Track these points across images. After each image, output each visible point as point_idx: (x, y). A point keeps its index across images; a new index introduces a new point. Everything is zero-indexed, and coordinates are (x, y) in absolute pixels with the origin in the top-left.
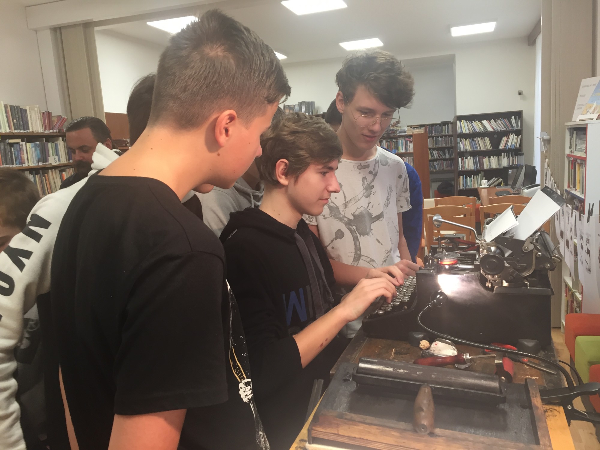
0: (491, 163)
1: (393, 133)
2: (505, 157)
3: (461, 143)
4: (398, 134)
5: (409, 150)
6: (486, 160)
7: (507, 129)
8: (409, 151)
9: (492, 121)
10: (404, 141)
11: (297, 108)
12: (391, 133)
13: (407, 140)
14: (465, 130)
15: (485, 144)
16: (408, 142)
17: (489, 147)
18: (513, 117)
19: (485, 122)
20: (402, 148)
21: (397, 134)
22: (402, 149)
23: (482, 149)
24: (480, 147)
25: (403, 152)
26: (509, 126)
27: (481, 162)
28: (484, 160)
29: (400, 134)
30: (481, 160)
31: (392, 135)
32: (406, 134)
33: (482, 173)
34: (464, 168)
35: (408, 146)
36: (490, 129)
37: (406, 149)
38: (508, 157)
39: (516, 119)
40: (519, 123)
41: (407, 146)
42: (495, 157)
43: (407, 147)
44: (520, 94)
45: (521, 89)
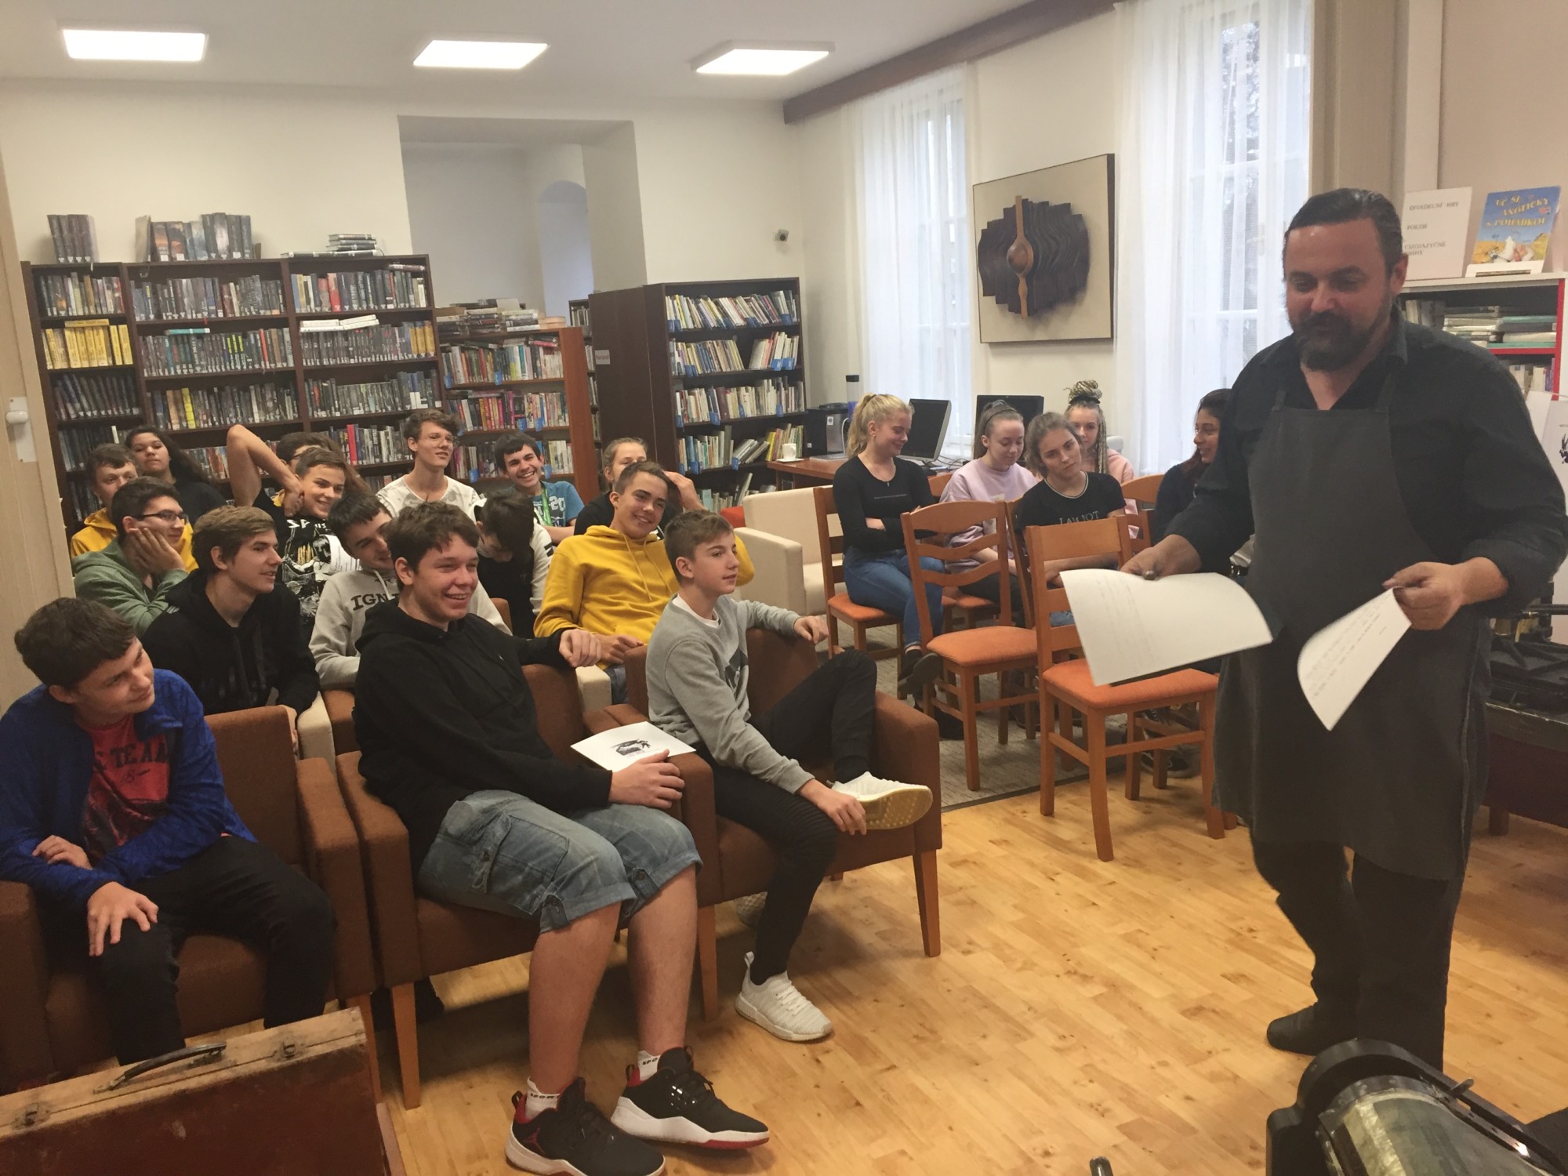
0: (744, 403)
1: (491, 325)
2: (772, 388)
3: (676, 353)
4: (509, 329)
5: (546, 374)
6: (731, 397)
7: (771, 322)
8: (544, 377)
9: (741, 300)
10: (527, 350)
11: (198, 233)
12: (484, 326)
13: (539, 346)
14: (686, 323)
15: (728, 358)
16: (541, 350)
17: (737, 365)
18: (782, 292)
19: (725, 302)
20: (523, 367)
21: (506, 329)
22: (523, 372)
23: (724, 370)
24: (719, 364)
25: (526, 378)
26: (775, 313)
27: (723, 401)
28: (728, 396)
29: (517, 329)
30: (722, 396)
31: (485, 331)
32: (537, 327)
33: (728, 428)
34: (688, 418)
35: (542, 362)
36: (738, 321)
37: (535, 369)
38: (778, 389)
39: (787, 298)
40: (794, 308)
41: (538, 362)
42: (750, 388)
43: (538, 365)
44: (783, 237)
45: (784, 227)
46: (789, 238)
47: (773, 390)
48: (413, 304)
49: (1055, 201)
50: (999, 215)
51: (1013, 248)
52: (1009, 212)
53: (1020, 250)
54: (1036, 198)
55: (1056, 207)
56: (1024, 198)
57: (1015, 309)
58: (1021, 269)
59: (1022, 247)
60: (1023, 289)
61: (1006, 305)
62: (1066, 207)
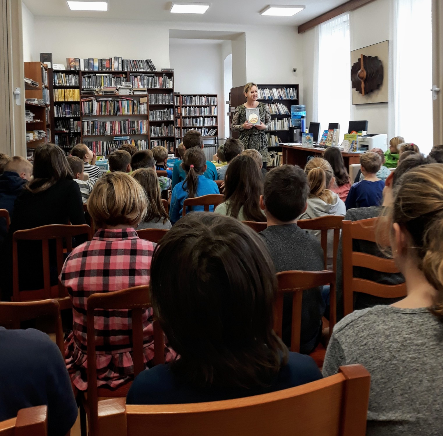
0: (276, 126)
2: (287, 121)
18: (292, 89)
38: (289, 121)
39: (293, 91)
42: (279, 120)
44: (295, 71)
45: (295, 67)
46: (297, 71)
47: (287, 122)
48: (168, 87)
49: (373, 56)
50: (357, 61)
51: (360, 71)
52: (359, 60)
53: (362, 72)
54: (367, 55)
55: (373, 57)
56: (363, 55)
57: (361, 92)
58: (362, 78)
59: (362, 71)
60: (363, 85)
61: (359, 91)
62: (376, 58)
